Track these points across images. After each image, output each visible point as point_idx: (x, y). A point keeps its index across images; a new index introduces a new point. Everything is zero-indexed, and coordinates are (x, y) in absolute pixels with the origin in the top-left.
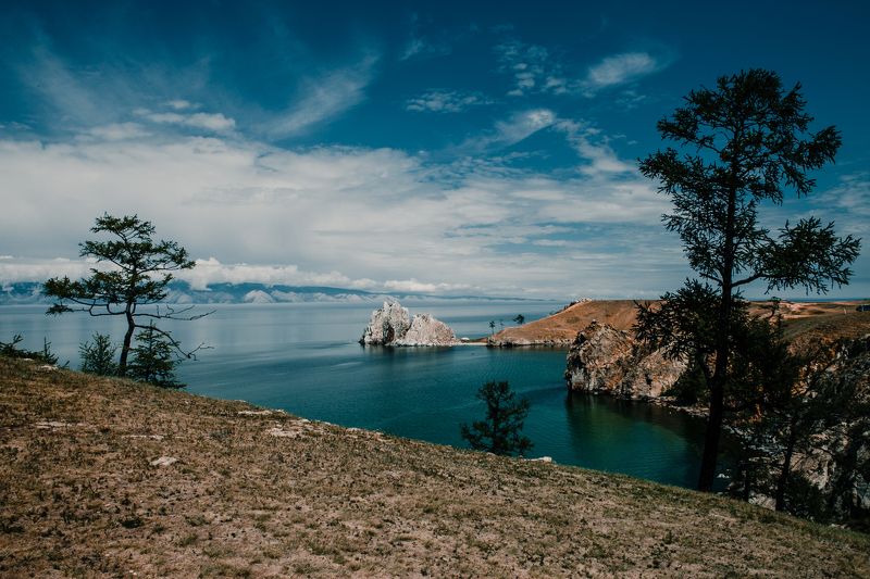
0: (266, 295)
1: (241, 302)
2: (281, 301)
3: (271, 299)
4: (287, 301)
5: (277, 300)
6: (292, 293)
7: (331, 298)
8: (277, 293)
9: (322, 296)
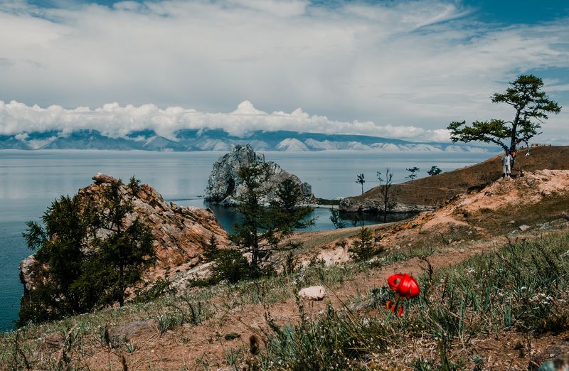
0: (300, 143)
1: (274, 150)
2: (315, 149)
3: (305, 147)
4: (320, 150)
5: (311, 148)
6: (326, 142)
7: (366, 147)
8: (311, 142)
9: (358, 144)
